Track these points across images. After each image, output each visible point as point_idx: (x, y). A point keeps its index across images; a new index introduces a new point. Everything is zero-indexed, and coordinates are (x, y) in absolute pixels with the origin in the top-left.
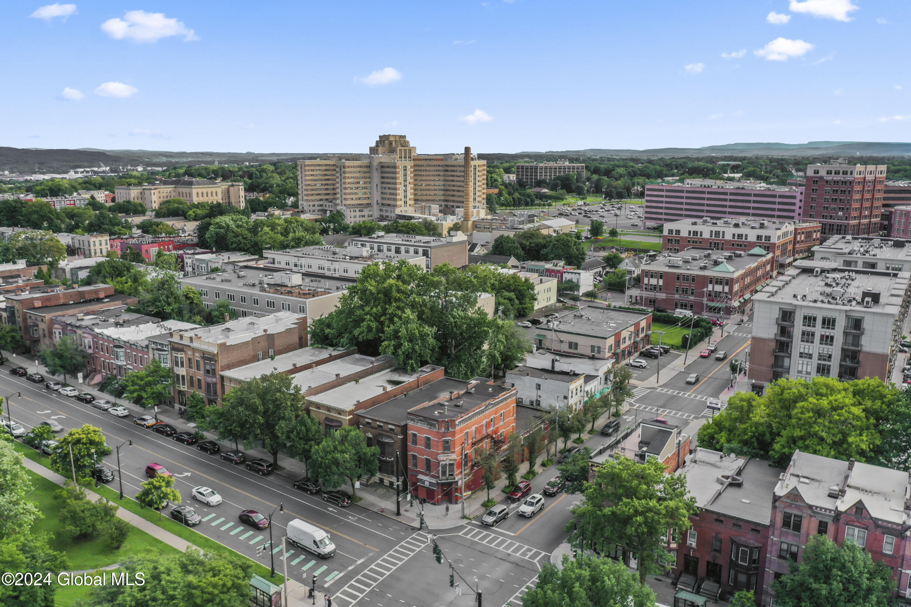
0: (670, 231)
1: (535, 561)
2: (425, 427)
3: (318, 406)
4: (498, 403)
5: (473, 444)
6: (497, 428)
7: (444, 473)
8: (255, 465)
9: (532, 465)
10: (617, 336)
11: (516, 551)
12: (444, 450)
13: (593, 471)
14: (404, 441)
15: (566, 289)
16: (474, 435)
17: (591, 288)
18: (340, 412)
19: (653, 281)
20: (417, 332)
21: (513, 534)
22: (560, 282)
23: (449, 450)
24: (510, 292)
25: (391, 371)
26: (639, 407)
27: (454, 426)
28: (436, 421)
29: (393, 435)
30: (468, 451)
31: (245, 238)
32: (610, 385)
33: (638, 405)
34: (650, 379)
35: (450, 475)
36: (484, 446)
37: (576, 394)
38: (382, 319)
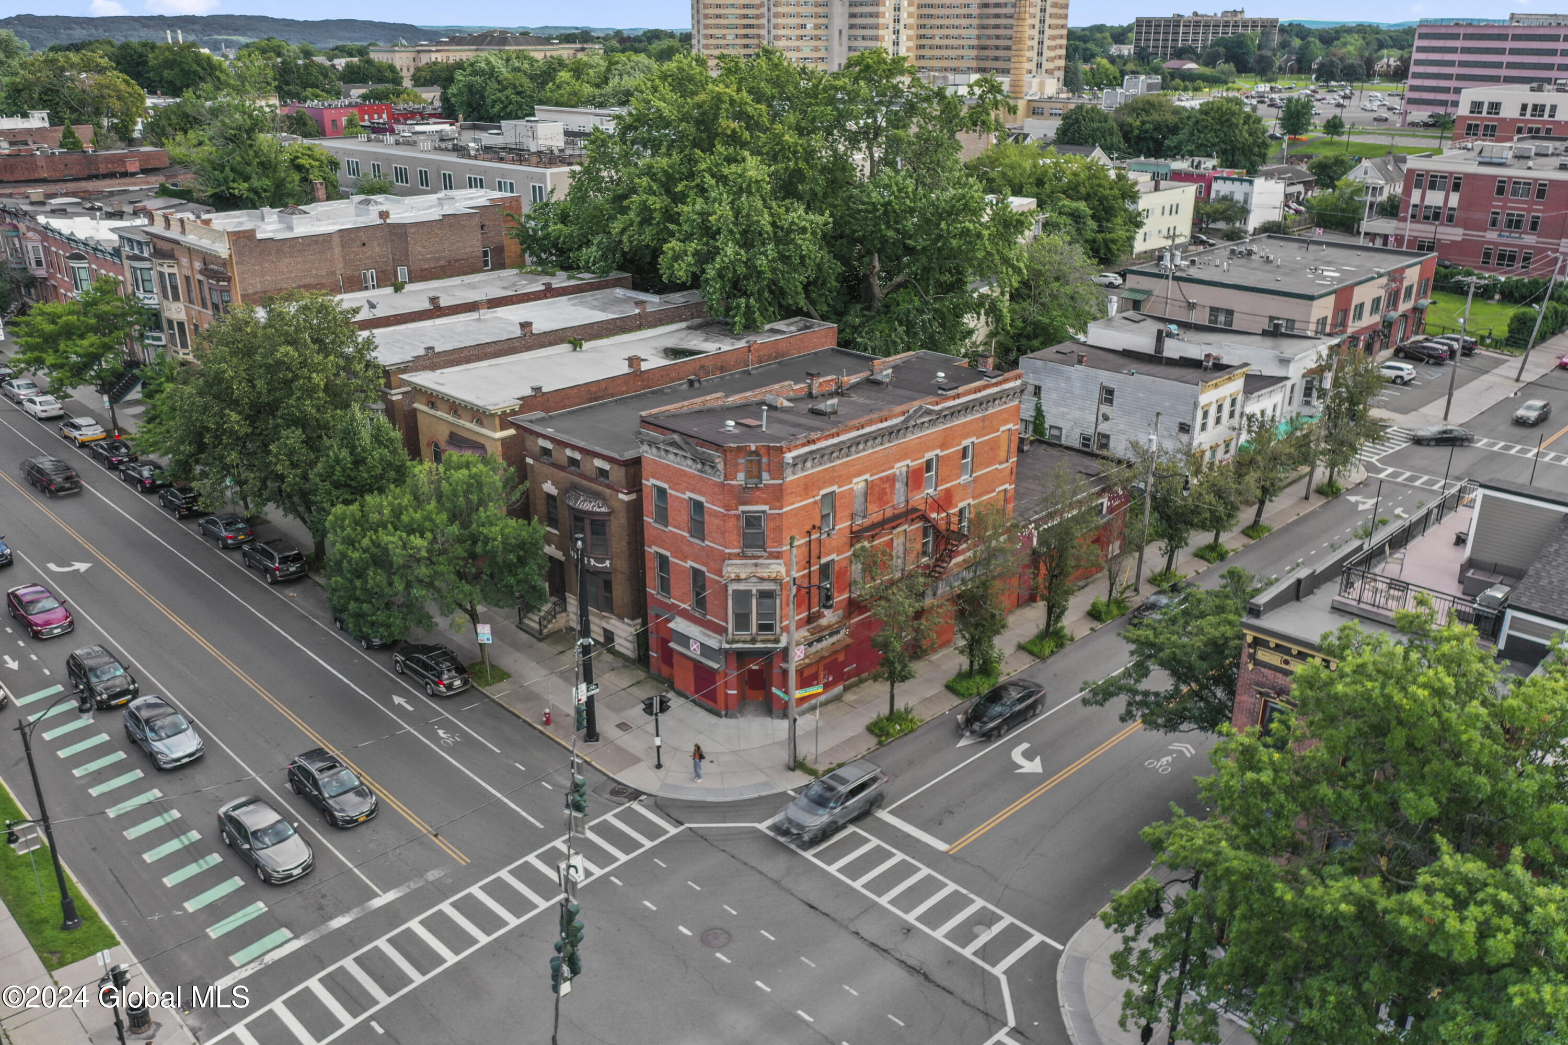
0: (1476, 106)
1: (998, 970)
2: (690, 468)
3: (433, 399)
4: (954, 413)
5: (856, 536)
6: (948, 492)
7: (742, 621)
8: (258, 556)
9: (1055, 612)
10: (1343, 295)
11: (934, 917)
12: (747, 546)
13: (1257, 663)
14: (636, 509)
15: (1214, 216)
16: (858, 505)
17: (1275, 216)
18: (479, 415)
19: (1435, 198)
20: (765, 220)
21: (942, 846)
22: (1202, 198)
23: (763, 547)
24: (1079, 199)
25: (689, 328)
26: (1395, 475)
27: (778, 470)
28: (718, 447)
29: (608, 492)
30: (834, 556)
31: (519, 93)
32: (1318, 406)
33: (1390, 470)
34: (1423, 410)
35: (762, 627)
36: (898, 543)
37: (1218, 421)
38: (680, 188)
